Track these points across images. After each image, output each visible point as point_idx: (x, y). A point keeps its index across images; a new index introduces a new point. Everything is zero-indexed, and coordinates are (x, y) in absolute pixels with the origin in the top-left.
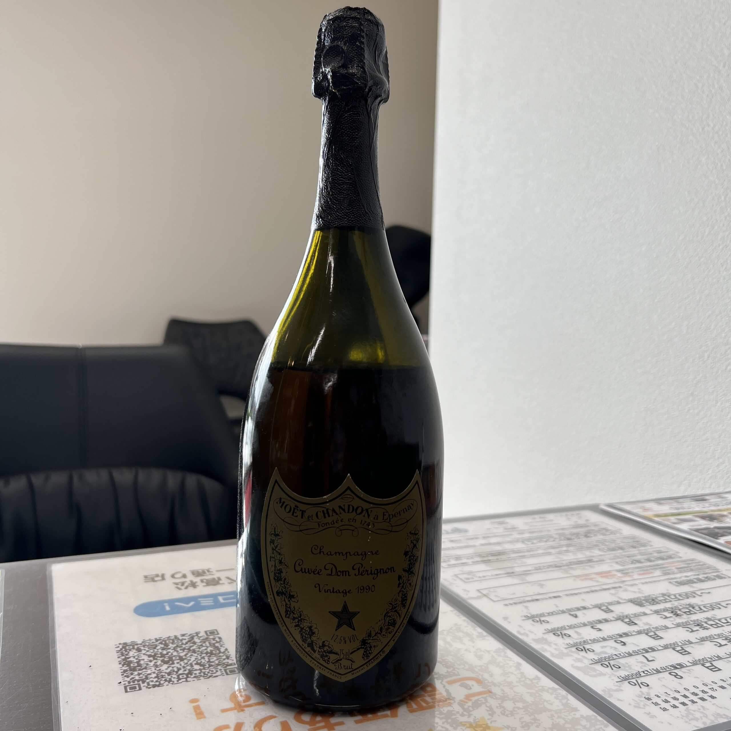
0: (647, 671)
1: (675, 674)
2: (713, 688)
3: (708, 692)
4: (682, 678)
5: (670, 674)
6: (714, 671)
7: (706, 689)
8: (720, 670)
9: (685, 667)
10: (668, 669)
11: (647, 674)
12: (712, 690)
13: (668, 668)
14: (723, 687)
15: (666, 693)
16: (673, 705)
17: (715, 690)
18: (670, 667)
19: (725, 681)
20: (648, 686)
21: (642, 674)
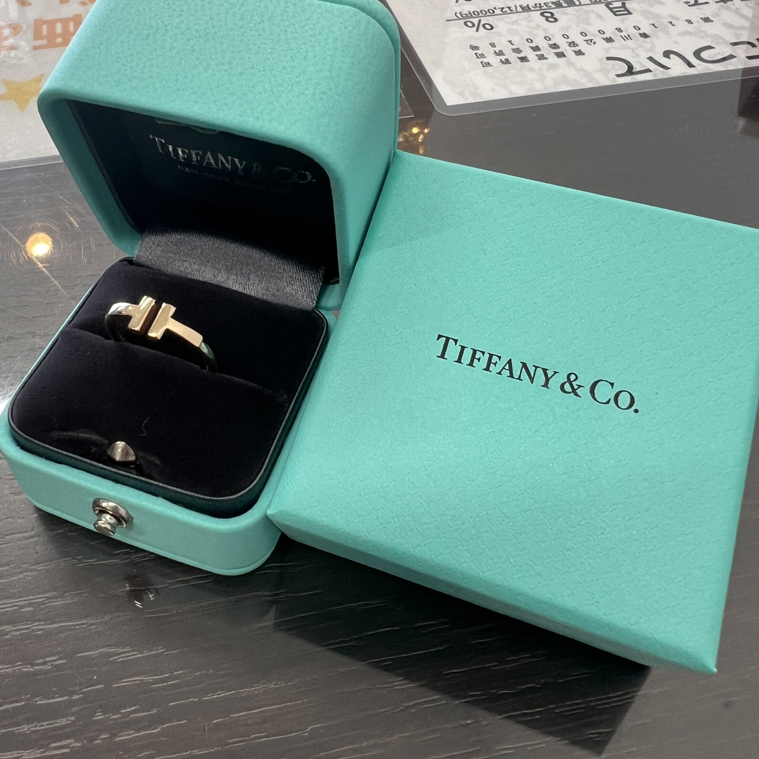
0: (509, 8)
1: (549, 15)
2: (591, 40)
3: (578, 46)
4: (556, 20)
5: (542, 14)
6: (616, 15)
7: (580, 40)
8: (630, 13)
9: (577, 6)
10: (545, 8)
11: (505, 13)
12: (589, 42)
13: (547, 6)
14: (609, 40)
15: (510, 42)
16: (505, 59)
17: (592, 44)
18: (550, 5)
19: (622, 31)
20: (492, 28)
21: (498, 11)
